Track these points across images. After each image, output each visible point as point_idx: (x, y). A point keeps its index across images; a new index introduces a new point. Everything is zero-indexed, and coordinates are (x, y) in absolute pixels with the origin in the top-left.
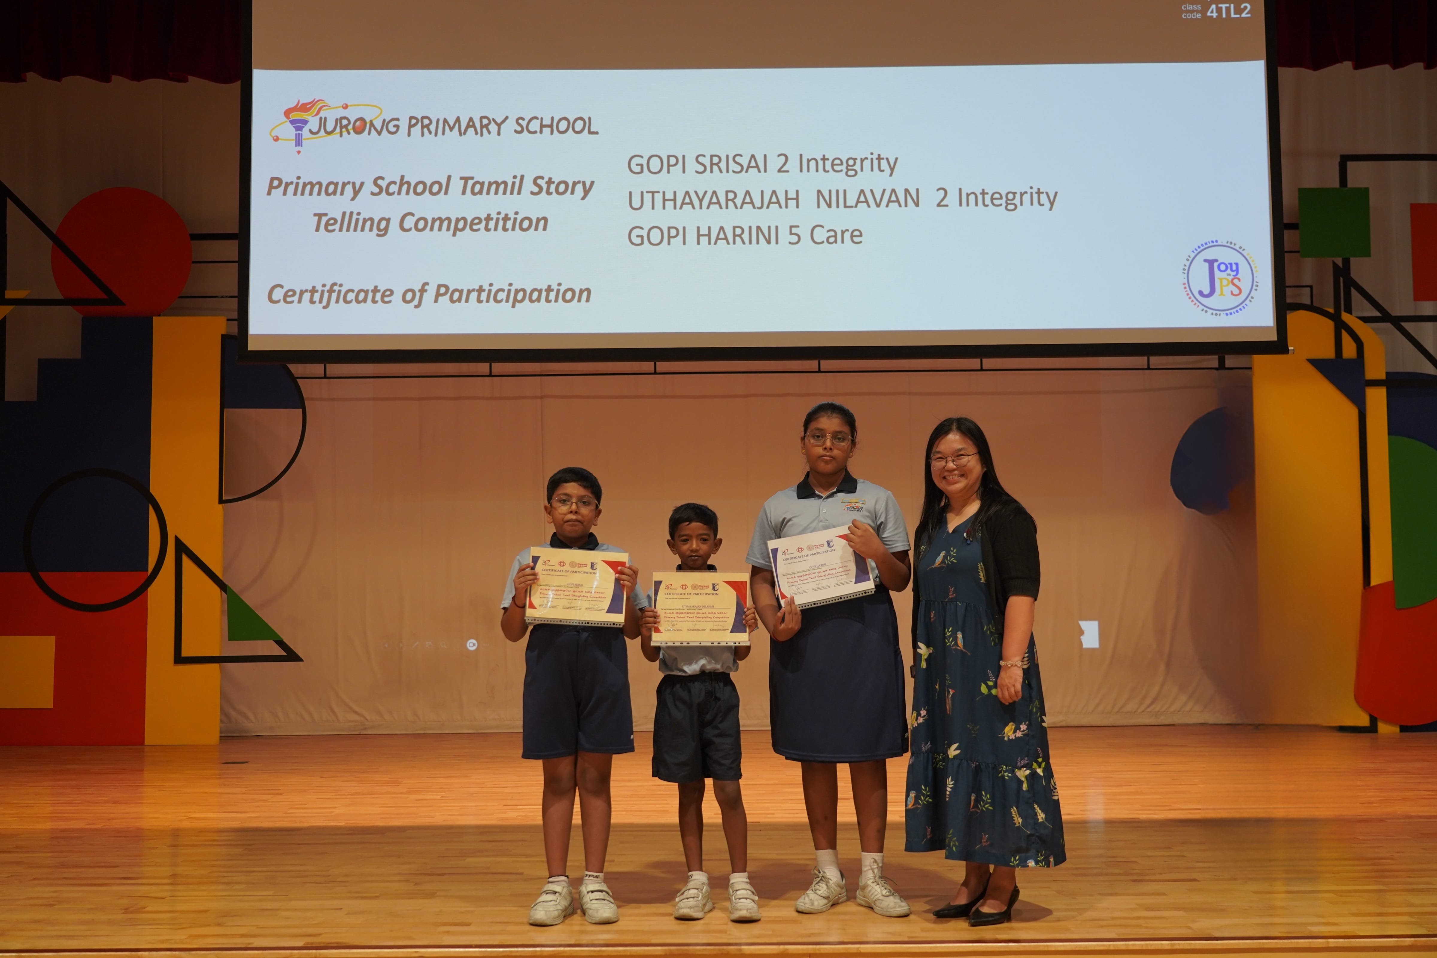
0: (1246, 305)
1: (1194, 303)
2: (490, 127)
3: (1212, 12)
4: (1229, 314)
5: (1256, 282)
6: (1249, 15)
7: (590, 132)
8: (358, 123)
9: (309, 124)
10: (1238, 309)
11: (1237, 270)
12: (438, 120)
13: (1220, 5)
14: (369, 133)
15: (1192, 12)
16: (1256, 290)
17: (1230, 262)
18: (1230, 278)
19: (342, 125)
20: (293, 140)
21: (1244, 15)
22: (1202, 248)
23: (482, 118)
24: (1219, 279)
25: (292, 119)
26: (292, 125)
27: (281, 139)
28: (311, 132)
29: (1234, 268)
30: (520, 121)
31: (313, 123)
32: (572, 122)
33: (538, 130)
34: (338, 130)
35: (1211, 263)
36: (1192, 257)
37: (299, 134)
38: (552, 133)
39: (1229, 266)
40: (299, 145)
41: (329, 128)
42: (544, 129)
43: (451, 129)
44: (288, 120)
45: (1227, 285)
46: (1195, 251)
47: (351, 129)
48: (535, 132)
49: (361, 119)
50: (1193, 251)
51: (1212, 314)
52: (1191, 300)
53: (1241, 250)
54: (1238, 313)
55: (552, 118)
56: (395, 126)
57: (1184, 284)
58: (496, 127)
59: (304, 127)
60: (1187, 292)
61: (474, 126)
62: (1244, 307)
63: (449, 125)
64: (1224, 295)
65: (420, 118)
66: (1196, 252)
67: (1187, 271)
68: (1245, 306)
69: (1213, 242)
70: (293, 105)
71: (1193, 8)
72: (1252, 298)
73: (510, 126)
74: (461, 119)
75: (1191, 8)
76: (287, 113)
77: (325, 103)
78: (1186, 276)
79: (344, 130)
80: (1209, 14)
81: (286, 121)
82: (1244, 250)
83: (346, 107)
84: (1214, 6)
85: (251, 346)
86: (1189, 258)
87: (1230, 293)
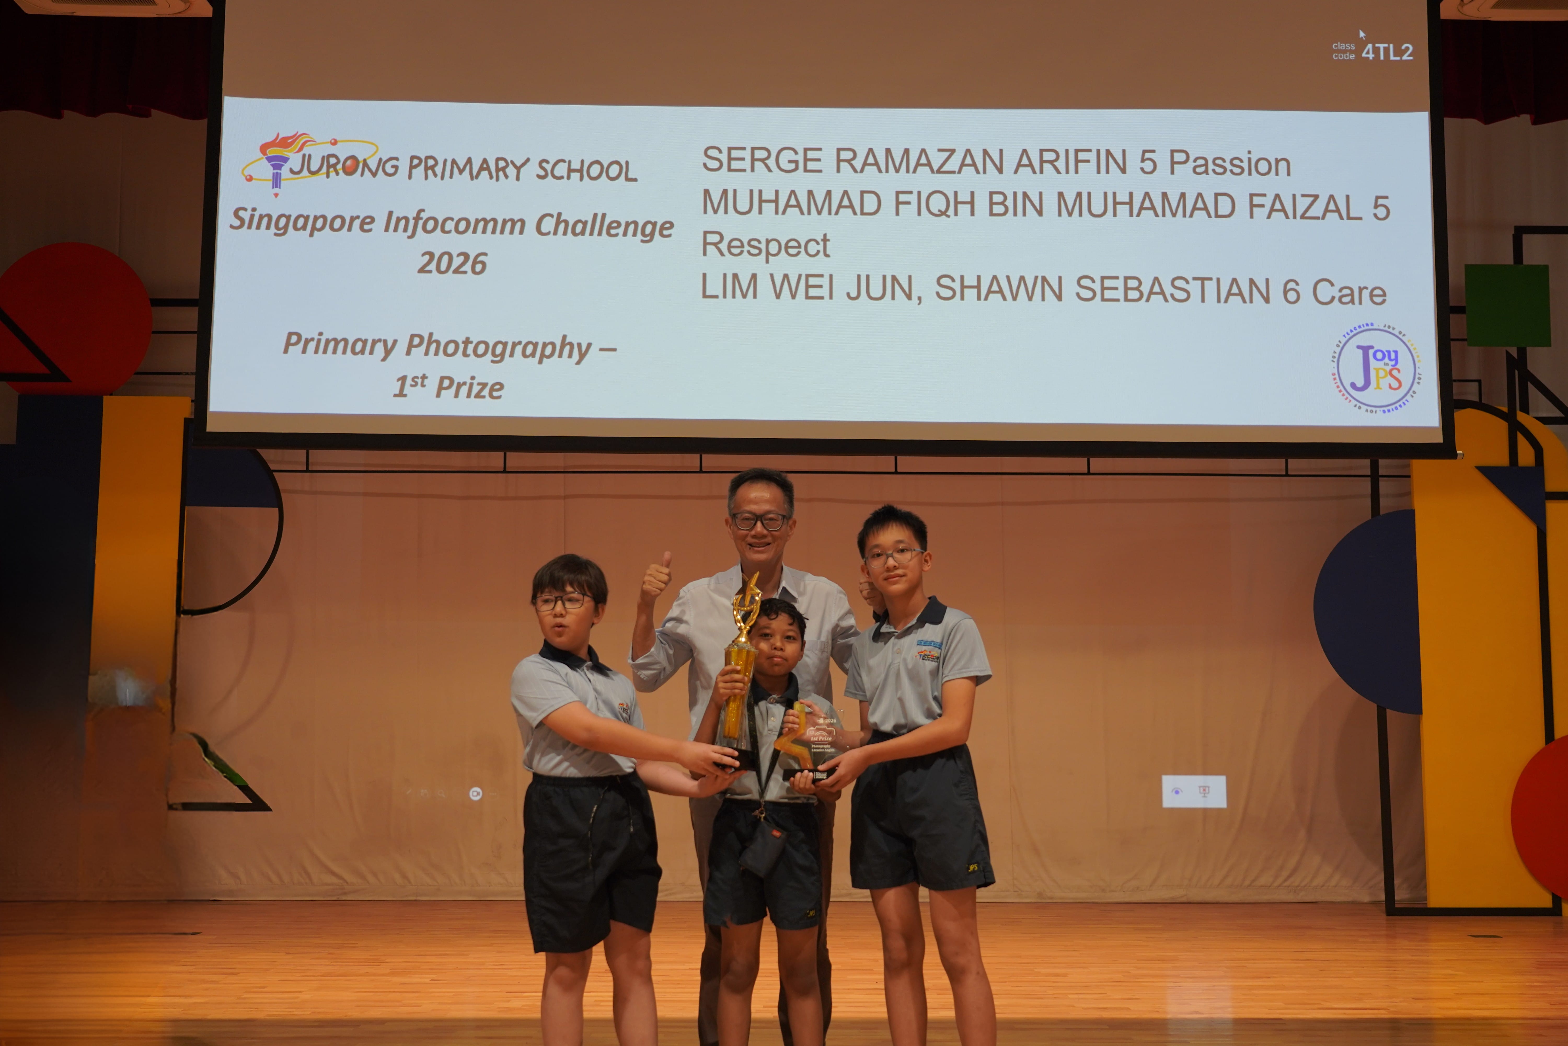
0: (1407, 400)
1: (1345, 397)
2: (507, 170)
3: (1368, 53)
4: (1386, 411)
5: (1419, 374)
6: (1411, 58)
7: (627, 179)
8: (349, 163)
9: (289, 162)
10: (1397, 405)
11: (1396, 359)
12: (445, 161)
13: (1377, 45)
14: (362, 175)
15: (1344, 51)
16: (1419, 383)
17: (1388, 349)
18: (1388, 368)
19: (329, 164)
20: (270, 180)
21: (1405, 58)
22: (1355, 332)
23: (498, 160)
24: (1374, 369)
25: (269, 155)
26: (269, 161)
27: (255, 179)
28: (291, 171)
29: (1393, 356)
30: (544, 164)
31: (295, 161)
32: (605, 166)
33: (565, 176)
34: (324, 169)
35: (1365, 349)
36: (1343, 342)
37: (277, 173)
38: (582, 179)
39: (1387, 354)
40: (276, 187)
41: (314, 168)
42: (572, 174)
43: (461, 172)
44: (264, 157)
45: (1385, 377)
46: (1346, 335)
47: (340, 169)
48: (562, 178)
49: (354, 158)
50: (1344, 336)
51: (1367, 411)
52: (1342, 393)
53: (1400, 336)
54: (1397, 411)
55: (582, 162)
56: (393, 167)
57: (1334, 374)
58: (515, 171)
59: (283, 165)
60: (1337, 384)
61: (488, 169)
62: (1404, 404)
63: (458, 168)
64: (1381, 389)
65: (423, 158)
66: (1348, 337)
67: (1337, 359)
68: (1406, 402)
69: (1367, 325)
70: (270, 139)
71: (1346, 47)
72: (1414, 392)
73: (532, 169)
74: (473, 161)
75: (1343, 47)
76: (264, 148)
77: (312, 138)
78: (1335, 365)
79: (332, 169)
80: (1364, 55)
81: (262, 158)
82: (1404, 335)
83: (334, 143)
84: (1370, 46)
85: (210, 427)
86: (1339, 343)
87: (1388, 386)
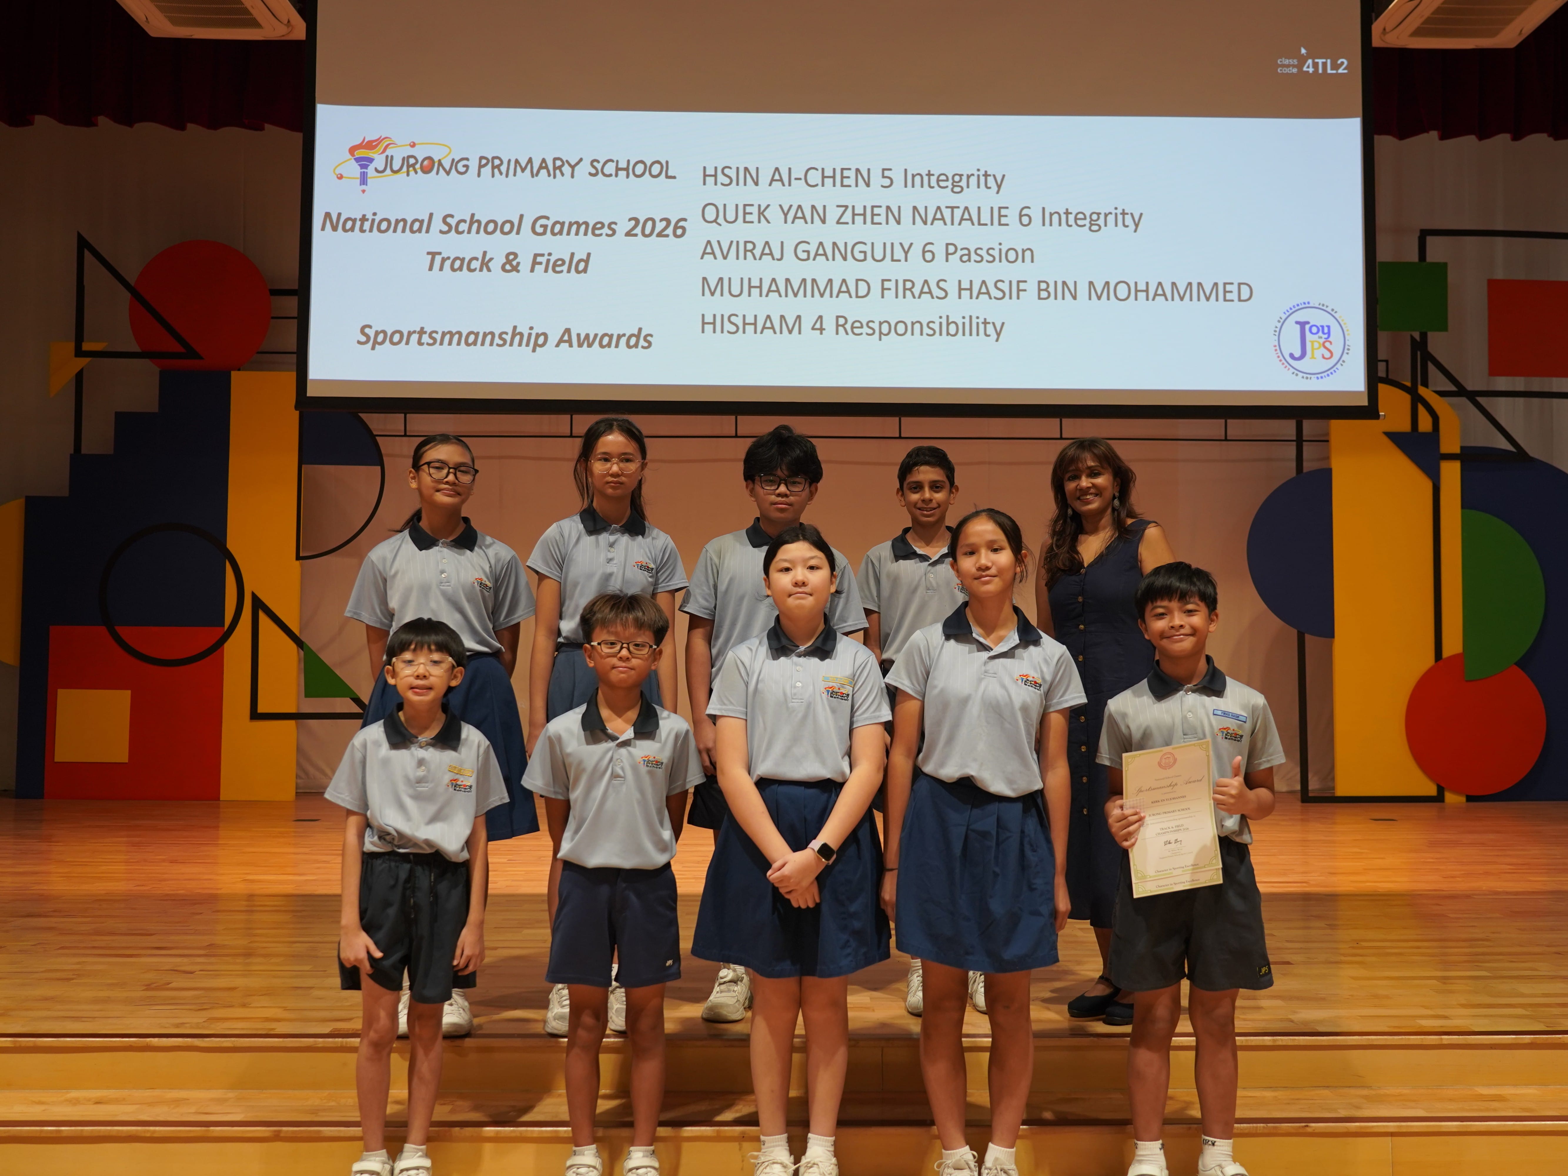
0: (1337, 369)
1: (1284, 366)
2: (563, 169)
3: (1308, 67)
4: (1320, 377)
5: (1349, 345)
6: (1346, 71)
7: (667, 177)
8: (426, 163)
9: (374, 162)
10: (1329, 372)
11: (1329, 333)
12: (509, 161)
13: (1316, 60)
14: (437, 173)
15: (1288, 66)
16: (1347, 353)
17: (1322, 324)
18: (1322, 341)
19: (409, 164)
20: (357, 178)
21: (1340, 71)
22: (1294, 309)
23: (555, 159)
24: (1310, 341)
25: (357, 156)
26: (357, 162)
27: (345, 177)
28: (377, 170)
29: (1326, 330)
30: (595, 164)
31: (379, 161)
32: (648, 165)
33: (614, 173)
34: (405, 169)
35: (1302, 325)
36: (1284, 318)
37: (364, 172)
38: (628, 176)
39: (1320, 328)
40: (364, 184)
41: (396, 167)
42: (620, 172)
43: (523, 170)
44: (353, 158)
45: (1319, 348)
46: (1286, 312)
47: (418, 168)
48: (611, 175)
49: (430, 158)
50: (1285, 313)
51: (1303, 377)
52: (1282, 362)
53: (1333, 313)
55: (628, 161)
56: (464, 166)
57: (1275, 346)
58: (570, 169)
60: (1278, 354)
61: (546, 167)
62: (1335, 371)
63: (521, 166)
64: (1315, 358)
65: (490, 158)
66: (1288, 314)
67: (1278, 333)
68: (1336, 370)
69: (1305, 303)
70: (358, 142)
71: (1289, 62)
72: (1344, 361)
73: (584, 168)
74: (534, 160)
75: (1287, 62)
76: (352, 151)
77: (393, 141)
78: (1276, 338)
79: (411, 169)
80: (1305, 69)
81: (351, 159)
82: (1336, 312)
83: (413, 145)
84: (1310, 61)
85: (310, 393)
86: (1280, 320)
87: (1321, 356)
